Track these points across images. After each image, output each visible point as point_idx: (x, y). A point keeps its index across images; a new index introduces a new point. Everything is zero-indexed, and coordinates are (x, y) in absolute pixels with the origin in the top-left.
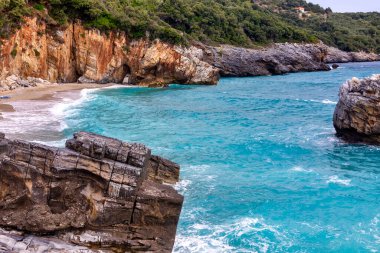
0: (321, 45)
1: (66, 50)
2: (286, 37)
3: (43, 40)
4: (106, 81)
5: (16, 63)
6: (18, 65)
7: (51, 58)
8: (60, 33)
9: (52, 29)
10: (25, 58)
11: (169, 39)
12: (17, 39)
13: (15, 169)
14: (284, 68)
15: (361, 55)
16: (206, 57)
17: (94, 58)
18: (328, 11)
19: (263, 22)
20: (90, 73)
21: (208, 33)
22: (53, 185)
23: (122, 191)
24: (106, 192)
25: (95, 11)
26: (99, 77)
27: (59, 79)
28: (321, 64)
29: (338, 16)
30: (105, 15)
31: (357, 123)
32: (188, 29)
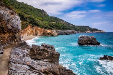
0: (73, 30)
1: (35, 30)
2: (68, 29)
3: (31, 29)
4: (41, 35)
5: (27, 32)
6: (27, 33)
7: (32, 32)
8: (34, 28)
9: (32, 27)
10: (28, 32)
11: (51, 29)
12: (27, 29)
13: (33, 49)
14: (68, 34)
15: (79, 32)
16: (56, 32)
17: (39, 32)
18: (74, 25)
19: (65, 27)
20: (38, 34)
21: (57, 28)
22: (39, 52)
23: (51, 53)
24: (48, 53)
25: (39, 24)
26: (40, 35)
27: (33, 35)
28: (74, 33)
29: (76, 26)
30: (41, 25)
31: (81, 42)
32: (53, 27)
